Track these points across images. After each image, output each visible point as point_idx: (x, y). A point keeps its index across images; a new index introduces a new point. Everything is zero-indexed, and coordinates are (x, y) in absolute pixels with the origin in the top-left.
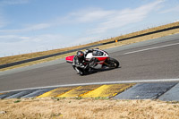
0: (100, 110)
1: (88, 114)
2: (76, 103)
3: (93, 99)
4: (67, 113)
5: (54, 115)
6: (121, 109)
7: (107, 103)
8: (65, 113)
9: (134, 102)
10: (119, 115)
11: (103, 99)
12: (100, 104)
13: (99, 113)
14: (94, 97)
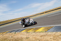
0: (42, 36)
1: (39, 37)
2: (34, 34)
3: (40, 32)
4: (31, 37)
5: (27, 38)
6: (50, 35)
9: (54, 33)
11: (43, 32)
12: (42, 34)
13: (43, 37)
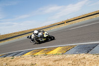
0: (57, 60)
1: (51, 63)
2: (44, 58)
3: (53, 55)
6: (68, 59)
7: (61, 57)
8: (38, 63)
9: (75, 55)
10: (67, 63)
11: (58, 55)
12: (57, 57)
13: (57, 62)
14: (54, 54)
